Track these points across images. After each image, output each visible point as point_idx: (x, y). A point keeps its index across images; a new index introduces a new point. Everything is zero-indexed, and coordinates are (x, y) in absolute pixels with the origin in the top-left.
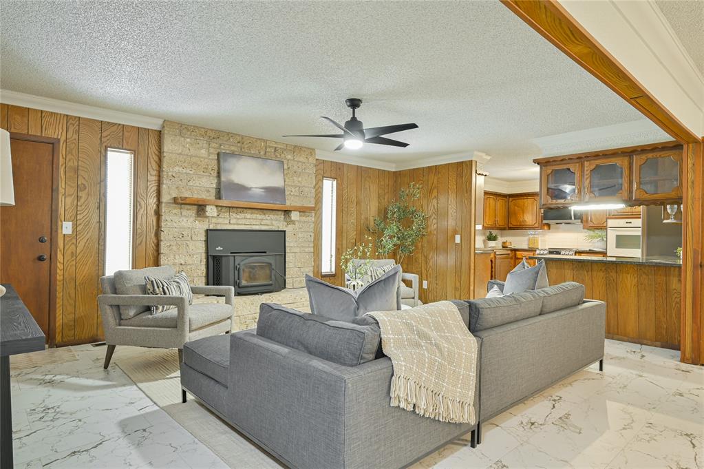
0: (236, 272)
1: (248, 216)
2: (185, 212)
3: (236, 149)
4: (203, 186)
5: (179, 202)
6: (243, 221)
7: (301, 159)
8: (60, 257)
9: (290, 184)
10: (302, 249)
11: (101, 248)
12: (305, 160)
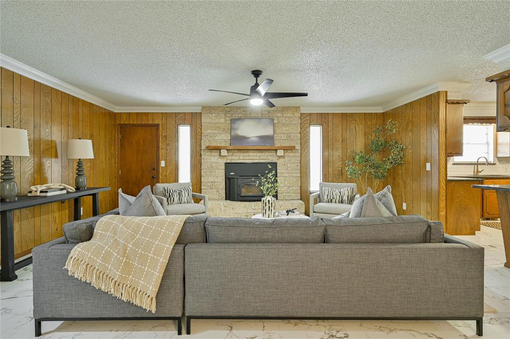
0: (239, 188)
1: (251, 154)
2: (213, 154)
3: (242, 116)
4: (223, 139)
5: (210, 149)
6: (248, 158)
7: (289, 115)
8: (160, 177)
9: (280, 132)
10: (291, 174)
11: (177, 173)
12: (292, 115)
